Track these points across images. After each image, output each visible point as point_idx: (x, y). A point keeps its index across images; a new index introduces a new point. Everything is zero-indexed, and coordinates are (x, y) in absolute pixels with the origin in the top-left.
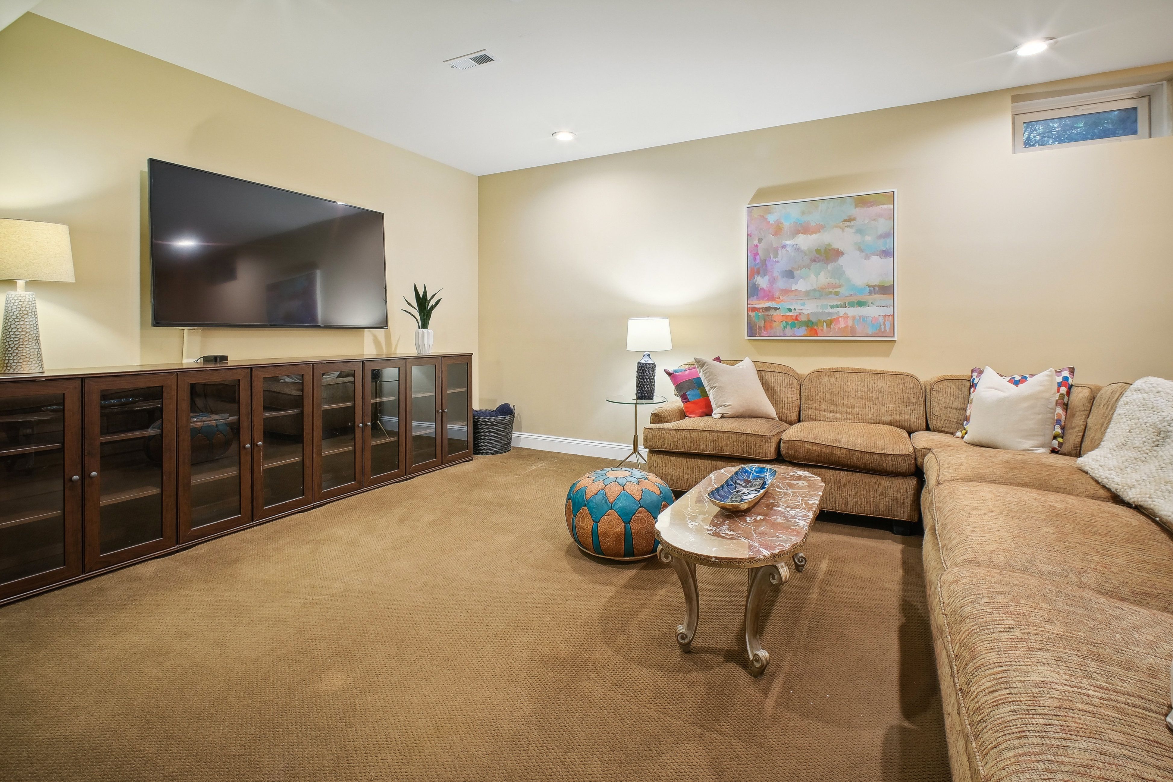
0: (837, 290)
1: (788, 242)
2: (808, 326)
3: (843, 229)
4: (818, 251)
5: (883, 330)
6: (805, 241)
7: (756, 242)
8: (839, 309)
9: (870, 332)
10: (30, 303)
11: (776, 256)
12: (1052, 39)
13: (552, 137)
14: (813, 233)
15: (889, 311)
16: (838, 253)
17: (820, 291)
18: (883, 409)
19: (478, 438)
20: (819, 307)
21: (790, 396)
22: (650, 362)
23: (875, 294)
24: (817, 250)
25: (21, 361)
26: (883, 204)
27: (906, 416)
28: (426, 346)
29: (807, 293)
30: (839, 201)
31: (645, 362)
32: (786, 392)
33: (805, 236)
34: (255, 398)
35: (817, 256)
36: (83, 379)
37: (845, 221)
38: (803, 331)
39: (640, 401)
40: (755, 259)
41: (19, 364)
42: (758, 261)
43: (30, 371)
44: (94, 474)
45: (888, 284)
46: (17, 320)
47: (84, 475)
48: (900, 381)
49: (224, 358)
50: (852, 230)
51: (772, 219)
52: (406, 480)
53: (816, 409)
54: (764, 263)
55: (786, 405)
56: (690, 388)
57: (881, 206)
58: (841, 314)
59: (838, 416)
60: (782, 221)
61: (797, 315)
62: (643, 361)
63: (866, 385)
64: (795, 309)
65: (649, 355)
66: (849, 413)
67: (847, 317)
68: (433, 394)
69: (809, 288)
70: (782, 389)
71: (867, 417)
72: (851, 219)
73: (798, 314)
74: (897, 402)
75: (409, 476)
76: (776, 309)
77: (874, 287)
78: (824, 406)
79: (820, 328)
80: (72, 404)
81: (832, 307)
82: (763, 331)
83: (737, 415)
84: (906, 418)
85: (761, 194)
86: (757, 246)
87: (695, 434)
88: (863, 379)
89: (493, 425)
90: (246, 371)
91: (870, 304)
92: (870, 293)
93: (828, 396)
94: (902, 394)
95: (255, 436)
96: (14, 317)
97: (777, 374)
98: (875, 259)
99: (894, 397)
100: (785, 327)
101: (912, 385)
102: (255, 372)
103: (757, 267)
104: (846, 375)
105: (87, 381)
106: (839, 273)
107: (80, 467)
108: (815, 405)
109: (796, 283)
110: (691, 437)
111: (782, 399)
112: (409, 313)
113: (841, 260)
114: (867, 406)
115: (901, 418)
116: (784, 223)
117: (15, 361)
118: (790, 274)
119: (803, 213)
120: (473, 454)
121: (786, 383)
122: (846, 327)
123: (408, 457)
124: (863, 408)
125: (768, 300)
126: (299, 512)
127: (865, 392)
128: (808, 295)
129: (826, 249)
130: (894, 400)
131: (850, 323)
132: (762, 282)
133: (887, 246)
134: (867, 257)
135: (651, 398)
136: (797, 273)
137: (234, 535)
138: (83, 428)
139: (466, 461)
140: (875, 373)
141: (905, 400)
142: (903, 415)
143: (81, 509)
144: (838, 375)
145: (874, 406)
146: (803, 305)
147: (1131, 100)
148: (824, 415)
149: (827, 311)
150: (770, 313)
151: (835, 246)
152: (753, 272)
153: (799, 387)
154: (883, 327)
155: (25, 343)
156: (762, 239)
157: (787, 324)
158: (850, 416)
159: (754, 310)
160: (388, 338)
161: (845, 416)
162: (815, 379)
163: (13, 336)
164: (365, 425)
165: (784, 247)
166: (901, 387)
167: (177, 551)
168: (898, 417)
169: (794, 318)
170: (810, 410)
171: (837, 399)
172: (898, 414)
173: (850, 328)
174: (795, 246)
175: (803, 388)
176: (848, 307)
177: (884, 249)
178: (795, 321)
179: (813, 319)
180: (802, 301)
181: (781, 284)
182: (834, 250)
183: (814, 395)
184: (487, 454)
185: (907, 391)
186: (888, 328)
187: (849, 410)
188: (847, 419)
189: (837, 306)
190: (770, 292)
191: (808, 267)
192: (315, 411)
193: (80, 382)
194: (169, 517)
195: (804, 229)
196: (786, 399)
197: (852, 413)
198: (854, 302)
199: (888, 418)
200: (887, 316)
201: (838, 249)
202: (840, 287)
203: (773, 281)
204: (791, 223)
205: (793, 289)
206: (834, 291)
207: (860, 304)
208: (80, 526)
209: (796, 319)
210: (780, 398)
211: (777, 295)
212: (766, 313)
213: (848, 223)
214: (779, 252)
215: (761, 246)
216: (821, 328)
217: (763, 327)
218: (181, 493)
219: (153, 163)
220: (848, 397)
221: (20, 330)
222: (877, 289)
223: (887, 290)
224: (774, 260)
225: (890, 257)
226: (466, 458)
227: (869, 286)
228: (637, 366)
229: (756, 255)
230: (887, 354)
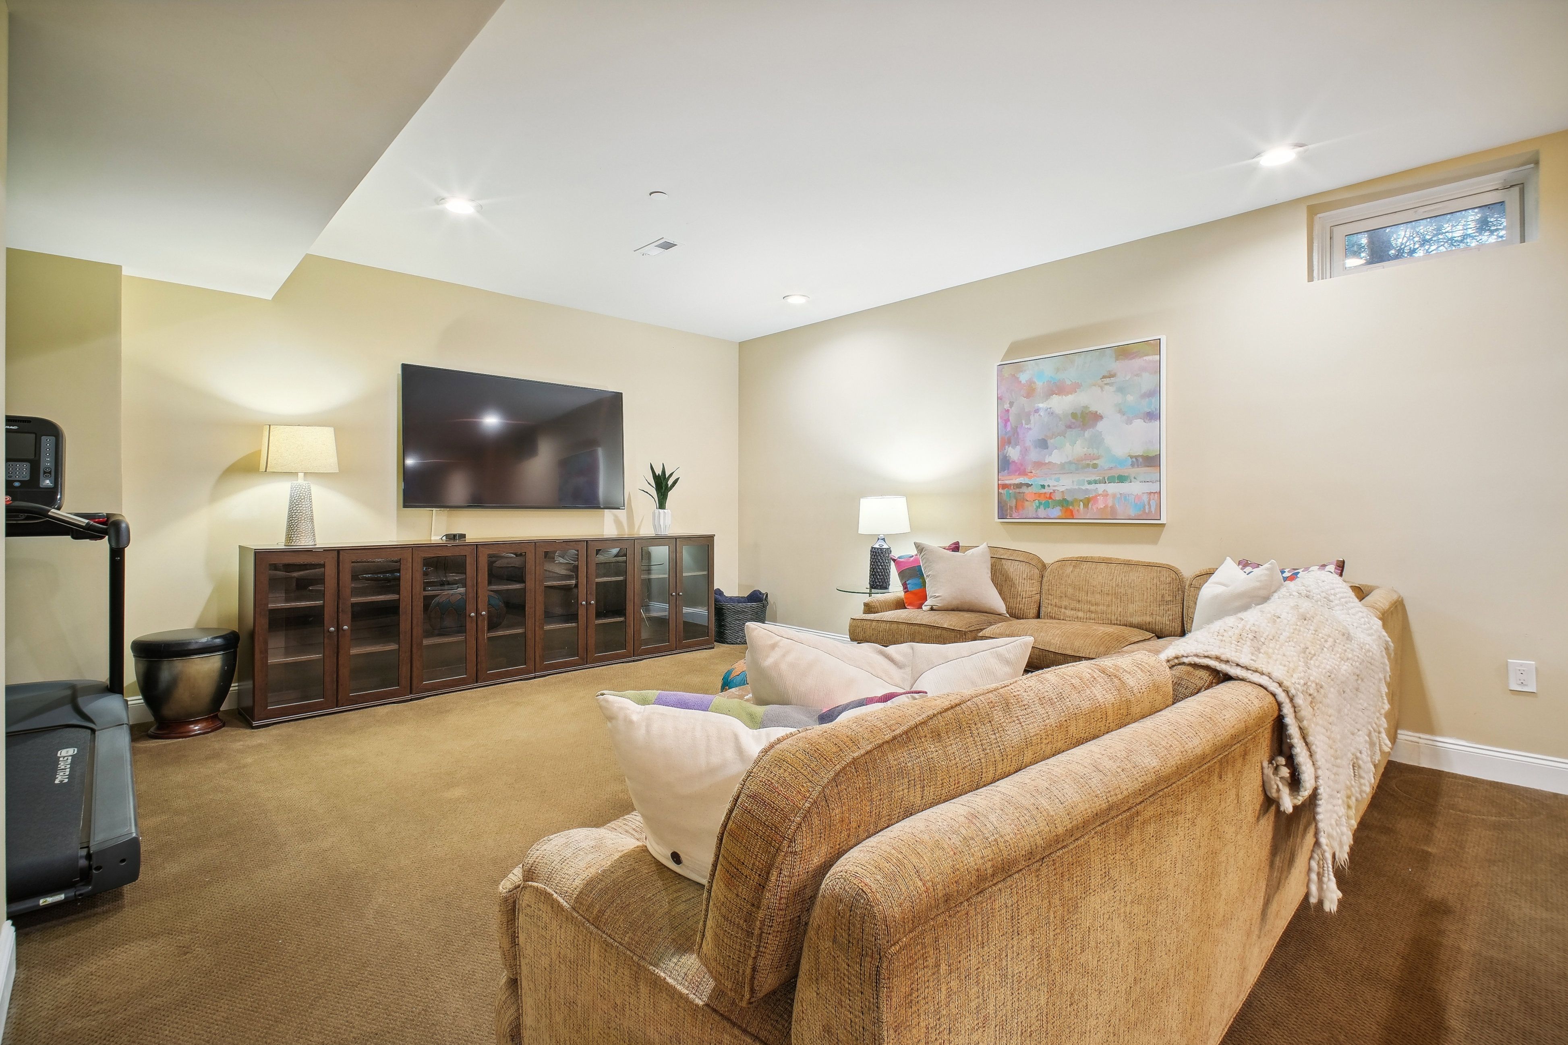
0: (1095, 462)
1: (1041, 405)
2: (1063, 506)
3: (1102, 388)
4: (1074, 415)
5: (1147, 511)
6: (1061, 404)
7: (1007, 406)
8: (1098, 486)
9: (1132, 513)
10: (306, 490)
11: (1028, 422)
12: (1301, 146)
13: (783, 300)
14: (1068, 393)
15: (1154, 488)
16: (1097, 417)
17: (1075, 464)
18: (1132, 608)
19: (723, 626)
20: (1075, 483)
21: (1027, 589)
22: (885, 546)
23: (1138, 466)
24: (1072, 413)
25: (299, 535)
26: (1147, 355)
27: (1158, 617)
28: (662, 527)
29: (1062, 466)
30: (1097, 353)
31: (878, 547)
32: (1025, 584)
33: (1060, 397)
34: (480, 571)
35: (1074, 421)
36: (338, 551)
37: (1104, 377)
38: (1057, 512)
39: (873, 591)
40: (1006, 426)
41: (298, 538)
42: (1009, 429)
43: (305, 544)
44: (346, 627)
45: (1153, 454)
46: (297, 504)
47: (338, 628)
48: (1155, 574)
49: (463, 536)
50: (1112, 389)
51: (1024, 378)
52: (634, 661)
53: (1056, 606)
54: (1015, 431)
55: (1024, 599)
56: (911, 577)
57: (1145, 358)
58: (1100, 492)
59: (1080, 614)
60: (1035, 380)
61: (1051, 493)
62: (877, 546)
63: (1115, 578)
64: (1049, 486)
65: (884, 539)
66: (1092, 612)
67: (1107, 495)
68: (667, 576)
69: (1064, 460)
70: (1021, 581)
71: (1113, 617)
72: (1111, 375)
73: (1052, 491)
74: (1149, 601)
75: (636, 658)
76: (1028, 485)
77: (1136, 457)
78: (1065, 603)
79: (1076, 508)
80: (330, 571)
81: (1090, 483)
82: (1014, 511)
83: (950, 608)
84: (1157, 620)
85: (1015, 348)
86: (1008, 411)
87: (894, 626)
88: (1113, 570)
89: (738, 612)
90: (472, 547)
91: (1133, 479)
92: (1133, 465)
93: (1070, 591)
94: (1155, 591)
95: (479, 606)
96: (295, 501)
97: (1017, 563)
98: (1138, 423)
99: (1145, 594)
100: (1038, 507)
101: (1169, 580)
102: (480, 549)
103: (1007, 436)
104: (1094, 565)
105: (341, 552)
106: (1097, 441)
107: (336, 620)
108: (1055, 601)
109: (1050, 455)
110: (890, 630)
111: (1019, 592)
112: (647, 492)
113: (1101, 426)
114: (1113, 604)
115: (1151, 619)
116: (1037, 383)
117: (295, 536)
118: (1043, 444)
119: (1057, 370)
120: (715, 641)
121: (1026, 573)
122: (1106, 507)
123: (635, 639)
124: (1108, 606)
125: (1019, 474)
126: (521, 680)
127: (1112, 587)
128: (1064, 469)
129: (1082, 412)
130: (1145, 597)
131: (1110, 503)
132: (1013, 453)
133: (1152, 407)
134: (1129, 421)
135: (886, 588)
136: (1051, 442)
137: (459, 692)
138: (339, 591)
139: (706, 649)
140: (1128, 564)
141: (1158, 598)
142: (1154, 616)
143: (336, 655)
144: (1085, 566)
145: (1122, 604)
146: (1058, 480)
147: (1495, 193)
148: (1064, 613)
149: (1083, 488)
150: (1021, 490)
151: (1093, 409)
152: (1004, 442)
153: (1040, 579)
154: (1147, 507)
155: (302, 522)
156: (1013, 402)
157: (1040, 504)
158: (1093, 616)
159: (1004, 486)
160: (630, 517)
161: (1088, 615)
162: (1058, 569)
163: (294, 516)
164: (588, 604)
165: (1037, 411)
166: (1155, 581)
167: (411, 700)
168: (1148, 619)
169: (1048, 496)
170: (1050, 607)
171: (1081, 595)
172: (1148, 615)
173: (1109, 509)
174: (1049, 410)
175: (1045, 579)
176: (1107, 482)
177: (1149, 410)
178: (1048, 499)
179: (1069, 498)
180: (1057, 476)
181: (1034, 455)
182: (1092, 413)
183: (1055, 588)
184: (733, 644)
185: (1162, 587)
186: (1153, 510)
187: (1093, 608)
188: (1090, 619)
189: (1096, 482)
190: (1022, 465)
191: (1063, 434)
192: (537, 587)
193: (336, 553)
194: (405, 670)
195: (1058, 389)
196: (1024, 593)
197: (1096, 612)
198: (1114, 477)
199: (1136, 620)
200: (1152, 494)
201: (1097, 412)
202: (1098, 458)
203: (1025, 452)
204: (1044, 382)
205: (1047, 462)
206: (1091, 463)
207: (1122, 479)
208: (335, 669)
209: (1050, 498)
210: (1018, 592)
211: (1029, 469)
212: (1018, 490)
213: (1108, 380)
214: (1032, 418)
215: (1013, 411)
216: (1078, 508)
217: (1014, 507)
218: (414, 651)
219: (405, 368)
220: (1093, 593)
221: (299, 511)
222: (1140, 460)
223: (1152, 461)
224: (1026, 426)
225: (1155, 420)
226: (707, 645)
227: (1131, 457)
228: (871, 551)
229: (1007, 421)
230: (1155, 541)
